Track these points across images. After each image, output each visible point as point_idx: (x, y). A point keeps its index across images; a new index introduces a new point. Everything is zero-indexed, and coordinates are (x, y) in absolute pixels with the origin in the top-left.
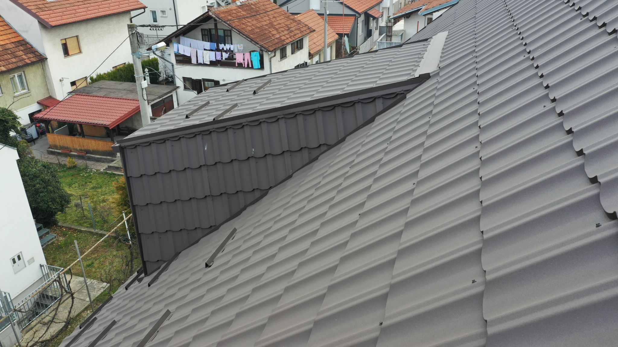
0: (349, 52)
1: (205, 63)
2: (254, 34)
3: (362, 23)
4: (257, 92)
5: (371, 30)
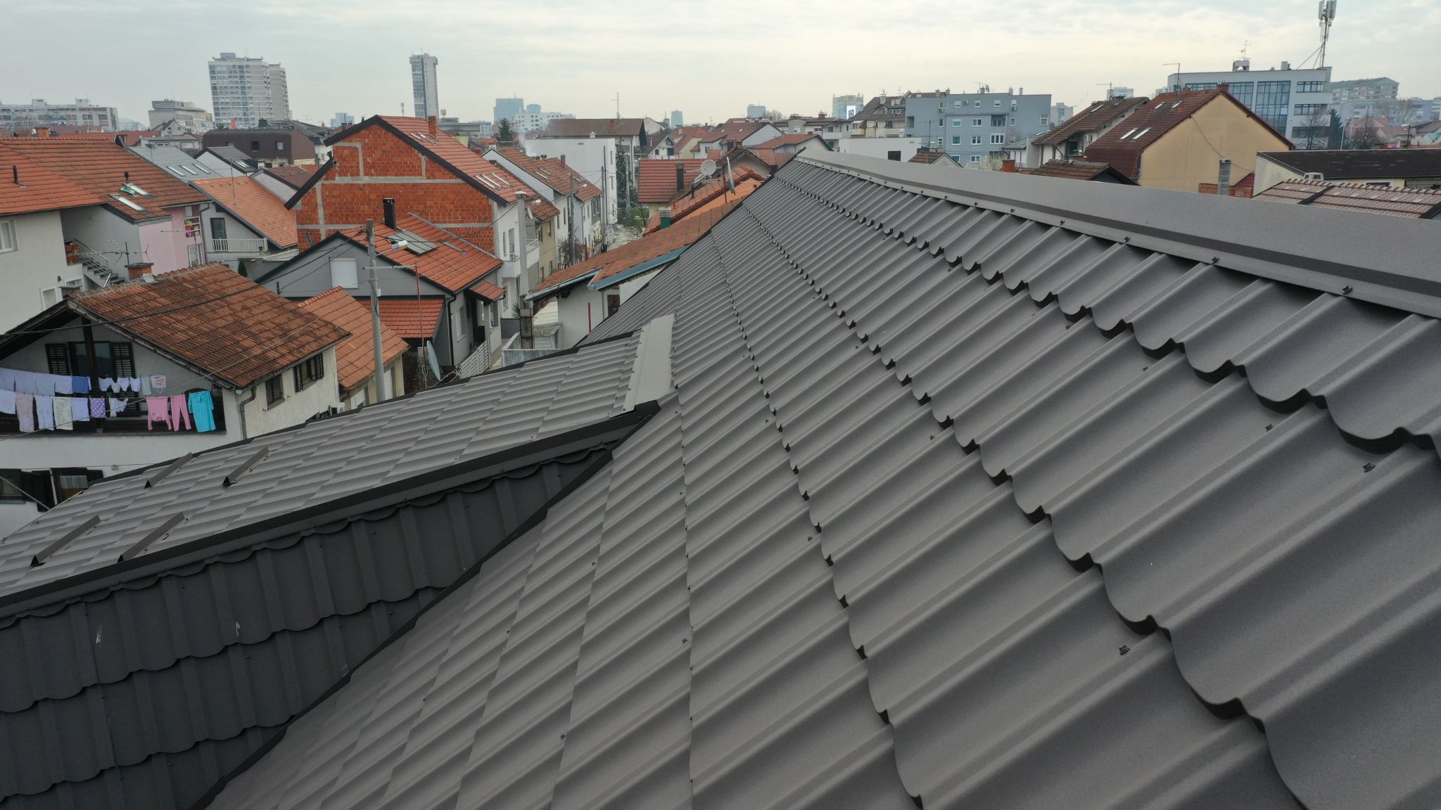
0: (439, 378)
1: (57, 428)
2: (194, 348)
3: (459, 313)
4: (233, 482)
5: (483, 328)
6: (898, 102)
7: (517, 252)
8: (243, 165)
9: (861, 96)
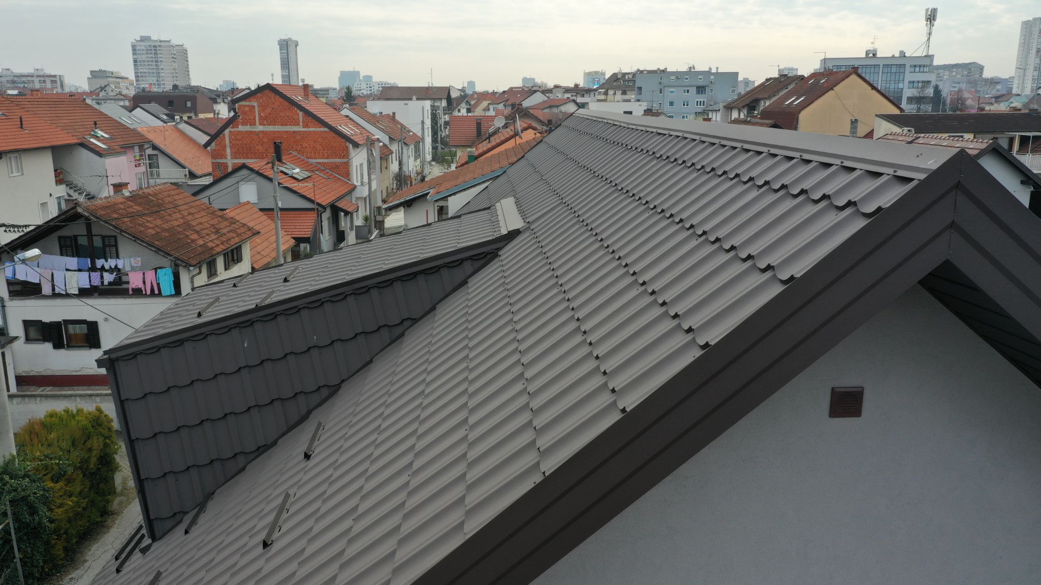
1: (68, 292)
2: (160, 239)
3: (327, 221)
5: (343, 232)
6: (630, 76)
7: (366, 179)
8: (165, 117)
9: (604, 72)
